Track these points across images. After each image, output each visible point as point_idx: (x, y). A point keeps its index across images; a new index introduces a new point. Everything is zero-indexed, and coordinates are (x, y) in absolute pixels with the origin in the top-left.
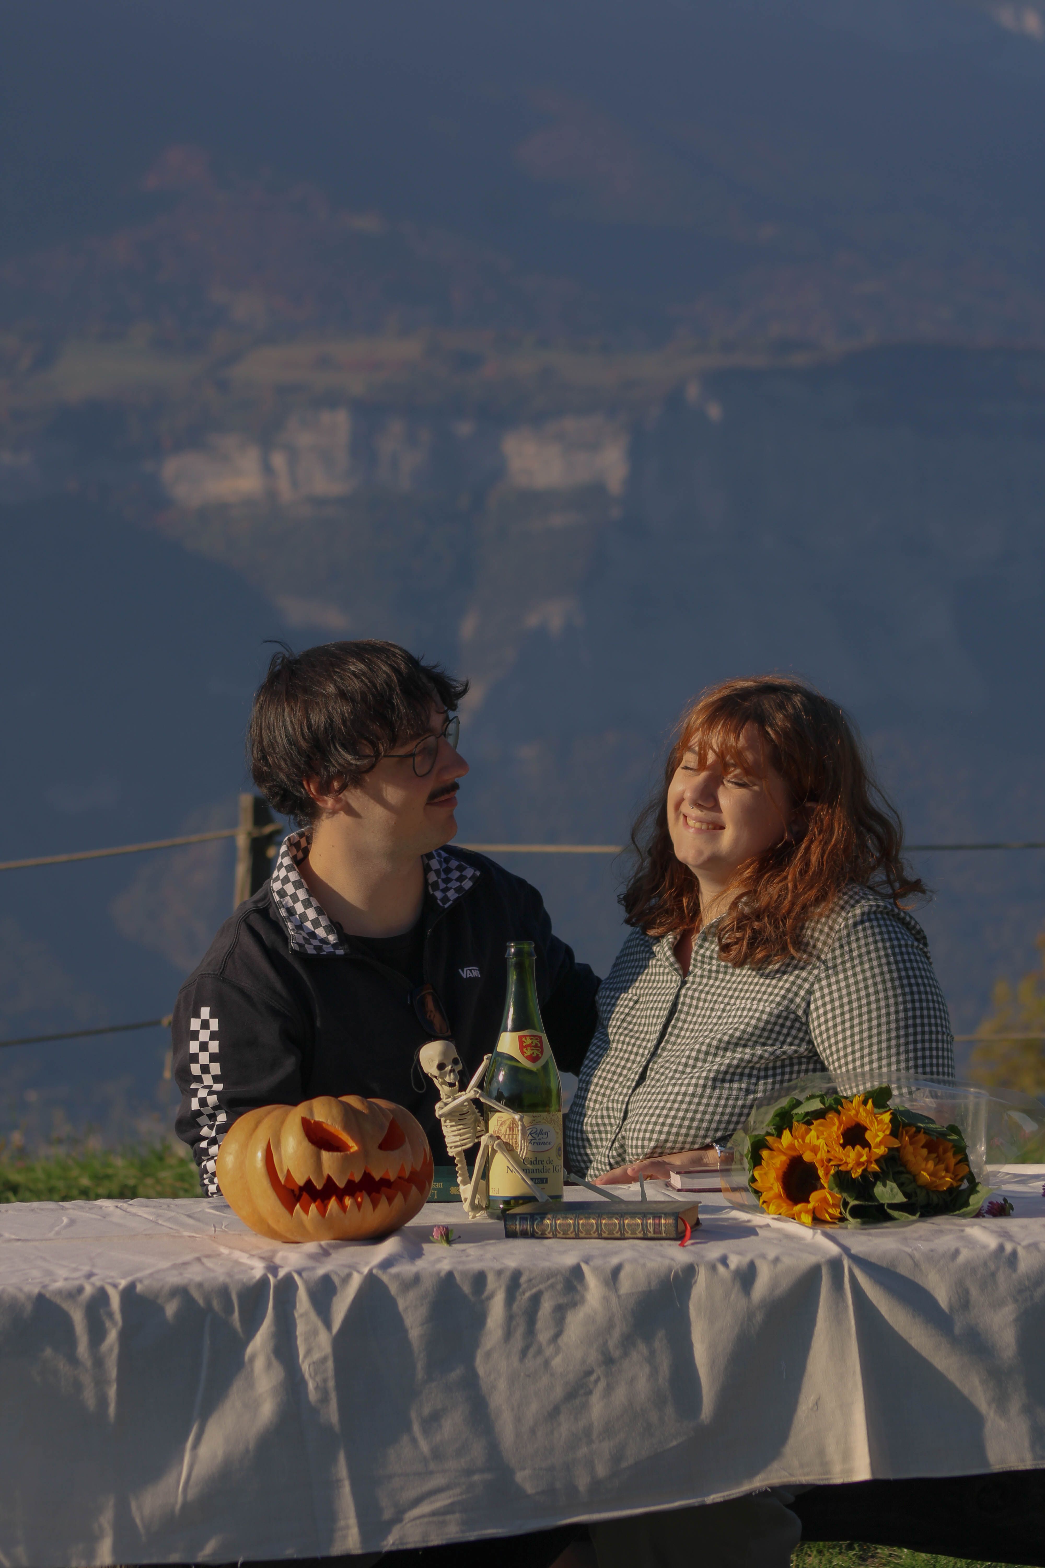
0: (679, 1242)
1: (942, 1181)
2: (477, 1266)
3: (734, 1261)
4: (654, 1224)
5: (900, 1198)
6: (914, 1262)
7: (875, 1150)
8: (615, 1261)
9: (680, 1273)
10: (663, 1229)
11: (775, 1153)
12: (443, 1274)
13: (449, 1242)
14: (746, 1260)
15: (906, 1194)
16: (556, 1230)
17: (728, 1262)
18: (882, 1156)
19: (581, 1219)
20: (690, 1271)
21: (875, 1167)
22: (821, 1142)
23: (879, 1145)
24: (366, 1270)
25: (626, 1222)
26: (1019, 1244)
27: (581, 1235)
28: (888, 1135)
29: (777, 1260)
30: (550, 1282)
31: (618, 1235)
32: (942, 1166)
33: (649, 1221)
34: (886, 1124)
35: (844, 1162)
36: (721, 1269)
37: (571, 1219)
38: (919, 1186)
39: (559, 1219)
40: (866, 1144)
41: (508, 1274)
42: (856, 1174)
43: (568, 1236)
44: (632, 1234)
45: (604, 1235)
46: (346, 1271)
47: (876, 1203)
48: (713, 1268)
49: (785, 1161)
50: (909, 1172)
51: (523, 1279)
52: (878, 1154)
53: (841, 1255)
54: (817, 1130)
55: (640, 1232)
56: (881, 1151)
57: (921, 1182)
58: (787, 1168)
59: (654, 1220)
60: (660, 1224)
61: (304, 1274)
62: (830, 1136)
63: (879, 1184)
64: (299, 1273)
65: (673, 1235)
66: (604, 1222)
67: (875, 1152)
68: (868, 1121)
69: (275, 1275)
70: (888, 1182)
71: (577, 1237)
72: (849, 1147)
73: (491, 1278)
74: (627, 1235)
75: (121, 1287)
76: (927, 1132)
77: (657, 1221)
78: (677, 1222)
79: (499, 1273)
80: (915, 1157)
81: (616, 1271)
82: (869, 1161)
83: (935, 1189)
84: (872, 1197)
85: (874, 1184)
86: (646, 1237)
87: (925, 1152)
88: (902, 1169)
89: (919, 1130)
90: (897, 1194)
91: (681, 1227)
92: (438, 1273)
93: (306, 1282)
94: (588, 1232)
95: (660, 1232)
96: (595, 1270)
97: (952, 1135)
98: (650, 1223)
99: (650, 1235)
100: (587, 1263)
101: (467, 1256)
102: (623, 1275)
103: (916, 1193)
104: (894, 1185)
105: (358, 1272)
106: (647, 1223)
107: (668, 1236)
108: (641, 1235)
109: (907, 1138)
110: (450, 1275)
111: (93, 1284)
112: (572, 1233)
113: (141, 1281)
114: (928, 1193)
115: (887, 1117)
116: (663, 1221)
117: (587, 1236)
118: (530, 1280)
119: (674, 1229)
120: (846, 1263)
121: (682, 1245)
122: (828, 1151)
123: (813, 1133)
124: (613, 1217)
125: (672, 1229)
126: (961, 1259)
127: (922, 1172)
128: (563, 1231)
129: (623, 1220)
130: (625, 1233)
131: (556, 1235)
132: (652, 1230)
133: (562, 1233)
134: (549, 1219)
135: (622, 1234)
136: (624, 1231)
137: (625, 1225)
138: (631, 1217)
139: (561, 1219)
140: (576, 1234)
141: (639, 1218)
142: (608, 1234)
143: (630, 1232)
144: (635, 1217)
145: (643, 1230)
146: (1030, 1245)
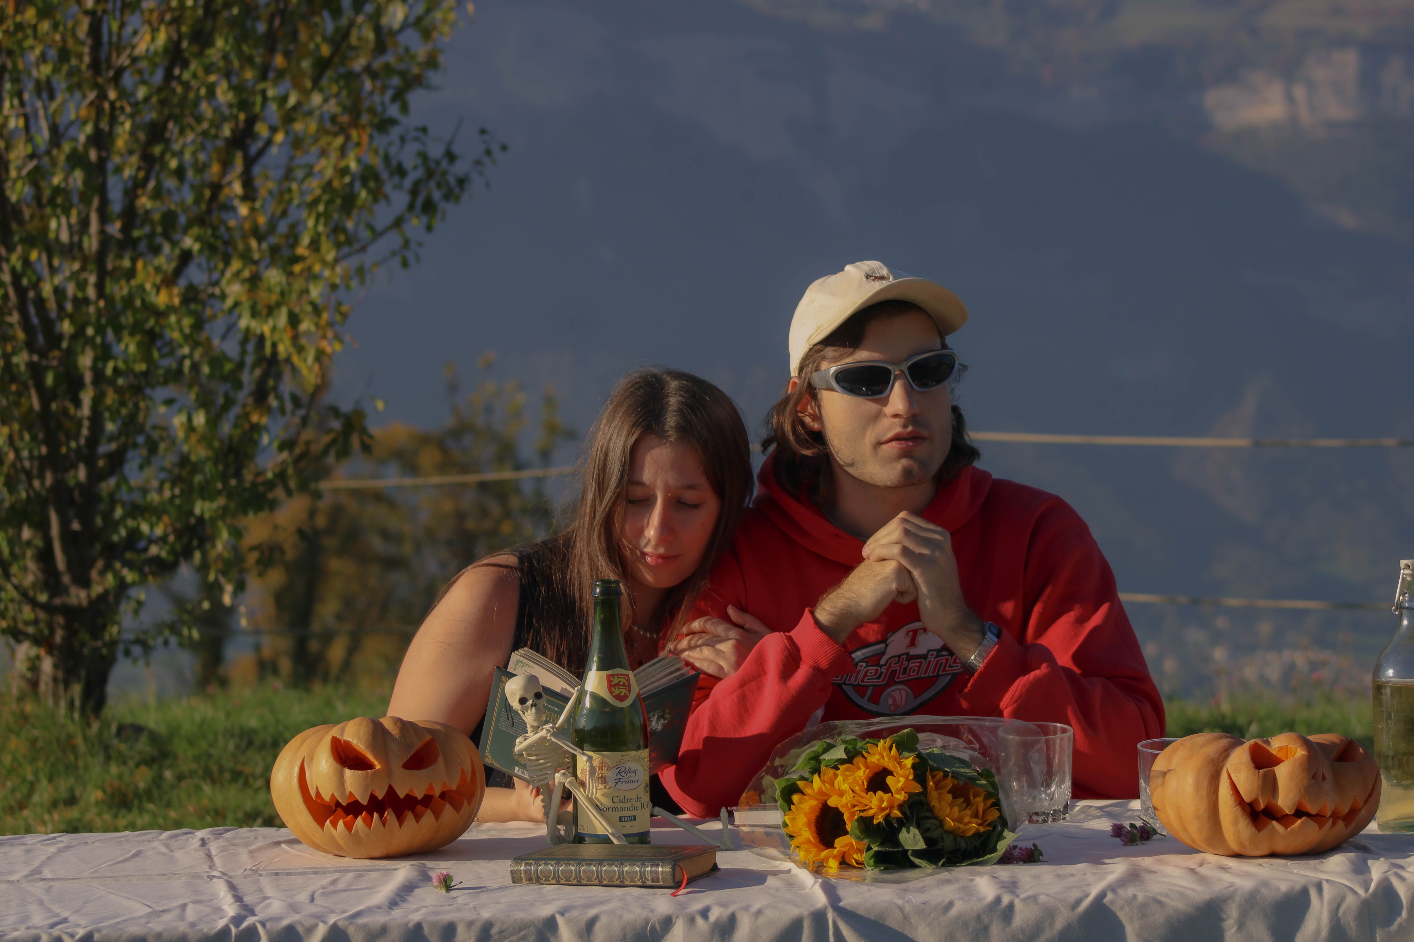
0: (673, 891)
1: (967, 827)
2: (447, 917)
3: (715, 914)
4: (652, 872)
5: (921, 845)
6: (904, 915)
7: (896, 796)
8: (592, 912)
9: (657, 926)
10: (661, 877)
11: (806, 797)
12: (411, 925)
13: (448, 888)
14: (726, 913)
15: (927, 840)
16: (559, 877)
17: (709, 914)
18: (904, 802)
20: (668, 923)
21: (897, 813)
22: (845, 787)
23: (898, 792)
24: (331, 922)
25: (626, 869)
26: (1018, 896)
27: (583, 882)
28: (912, 780)
29: (759, 912)
30: (522, 933)
31: (618, 883)
32: (969, 812)
33: (647, 869)
34: (908, 769)
35: (868, 807)
36: (700, 921)
37: (573, 866)
38: (946, 832)
39: (561, 866)
40: (887, 790)
41: (478, 925)
42: (879, 819)
43: (570, 883)
44: (631, 881)
45: (605, 882)
46: (312, 921)
47: (900, 849)
48: (691, 920)
49: (815, 806)
50: (936, 818)
51: (494, 931)
52: (899, 799)
53: (826, 908)
54: (844, 775)
55: (638, 880)
56: (901, 797)
57: (946, 827)
58: (819, 813)
59: (651, 867)
60: (657, 873)
61: (268, 925)
62: (855, 781)
63: (904, 830)
64: (263, 924)
65: (671, 884)
67: (896, 798)
68: (891, 766)
69: (237, 926)
70: (911, 828)
71: (580, 884)
72: (871, 793)
73: (461, 930)
74: (627, 883)
75: (77, 937)
76: (955, 775)
77: (654, 869)
78: (674, 870)
79: (470, 924)
80: (940, 803)
81: (591, 924)
82: (891, 807)
83: (962, 834)
84: (898, 844)
85: (899, 830)
86: (645, 885)
87: (949, 797)
88: (928, 814)
89: (946, 774)
90: (919, 841)
91: (678, 876)
92: (406, 924)
93: (269, 933)
95: (658, 881)
96: (569, 921)
97: (981, 780)
98: (648, 870)
99: (649, 883)
100: (562, 914)
102: (598, 926)
103: (942, 838)
104: (917, 831)
105: (324, 922)
106: (645, 871)
107: (666, 884)
108: (639, 883)
109: (931, 783)
110: (419, 926)
111: (50, 934)
112: (574, 880)
113: (99, 930)
114: (955, 838)
115: (909, 762)
116: (660, 869)
117: (588, 883)
118: (502, 932)
119: (671, 877)
120: (830, 915)
121: (674, 895)
122: (854, 797)
123: (840, 778)
124: (612, 865)
125: (669, 878)
126: (953, 912)
127: (947, 818)
128: (565, 877)
129: (622, 868)
130: (624, 880)
131: (560, 881)
132: (649, 878)
133: (565, 879)
134: (552, 865)
135: (622, 882)
136: (623, 878)
137: (624, 873)
138: (630, 865)
139: (564, 866)
140: (578, 881)
141: (638, 866)
142: (609, 881)
143: (629, 880)
144: (634, 865)
145: (641, 878)
146: (1029, 898)
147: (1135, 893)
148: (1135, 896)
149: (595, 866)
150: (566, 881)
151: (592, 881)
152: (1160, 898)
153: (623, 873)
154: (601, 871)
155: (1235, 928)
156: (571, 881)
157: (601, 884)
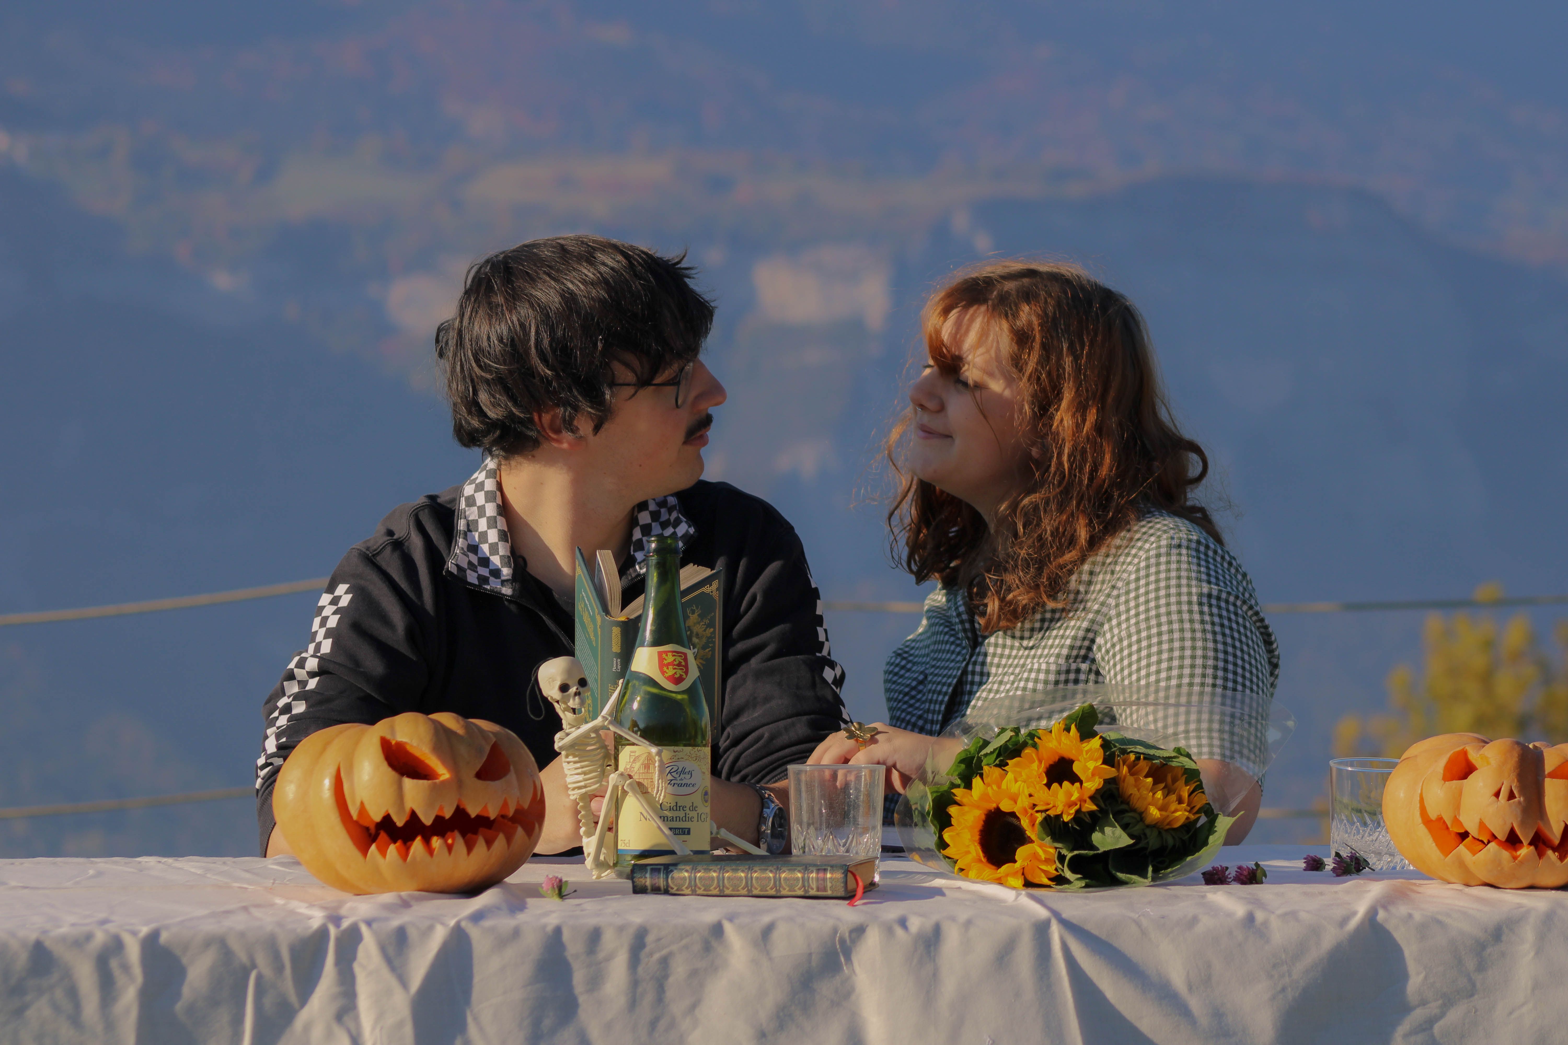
0: (847, 902)
1: (1175, 817)
2: (592, 921)
3: (915, 924)
4: (817, 879)
6: (1141, 930)
8: (766, 919)
10: (829, 885)
11: (966, 808)
12: (548, 930)
13: (561, 896)
14: (929, 924)
16: (696, 886)
17: (908, 924)
18: (1096, 790)
19: (728, 872)
23: (1090, 777)
24: (452, 923)
25: (783, 875)
26: (1272, 914)
27: (727, 892)
29: (969, 923)
30: (683, 943)
31: (772, 892)
32: (1173, 798)
35: (1051, 805)
36: (900, 931)
37: (715, 871)
38: (1147, 825)
39: (699, 871)
41: (631, 931)
42: (1069, 816)
43: (710, 893)
44: (790, 891)
45: (756, 892)
46: (428, 922)
48: (889, 930)
50: (1134, 811)
51: (650, 939)
53: (1049, 920)
54: (1014, 772)
55: (800, 889)
56: (1094, 783)
57: (1148, 819)
59: (818, 873)
60: (824, 879)
61: (373, 925)
62: (1031, 774)
63: (1097, 827)
64: (367, 924)
65: (841, 893)
66: (755, 875)
69: (337, 926)
71: (722, 894)
73: (608, 935)
74: (784, 892)
75: (142, 936)
76: (1149, 759)
77: (821, 875)
78: (846, 876)
79: (619, 929)
80: (1138, 789)
81: (768, 931)
82: (1081, 800)
83: (1169, 829)
84: (1091, 846)
85: (1090, 829)
86: (807, 895)
87: (1149, 782)
88: (1122, 806)
90: (1121, 837)
91: (851, 884)
93: (375, 935)
94: (735, 888)
95: (825, 890)
96: (739, 927)
98: (812, 877)
99: (813, 892)
100: (731, 919)
101: (582, 910)
102: (776, 935)
103: (1142, 833)
104: (1116, 826)
105: (443, 924)
106: (809, 878)
107: (835, 894)
108: (800, 893)
110: (557, 931)
111: (106, 932)
112: (715, 888)
114: (1161, 833)
115: (1094, 746)
116: (828, 876)
117: (734, 893)
118: (658, 940)
119: (842, 885)
120: (1055, 928)
121: (851, 905)
122: (1030, 796)
123: (1010, 776)
124: (767, 870)
125: (840, 886)
126: (1199, 927)
127: (1149, 808)
128: (703, 886)
129: (780, 874)
130: (781, 889)
131: (696, 891)
132: (814, 886)
133: (703, 889)
134: (687, 871)
135: (778, 891)
136: (780, 887)
137: (782, 880)
138: (789, 870)
139: (703, 871)
140: (720, 890)
141: (799, 871)
142: (761, 890)
143: (787, 889)
144: (795, 870)
145: (804, 886)
146: (1285, 914)
147: (1410, 911)
148: (1410, 916)
149: (743, 871)
150: (704, 890)
151: (738, 891)
152: (1440, 917)
153: (780, 880)
154: (752, 878)
155: (1532, 954)
156: (710, 890)
157: (750, 894)
